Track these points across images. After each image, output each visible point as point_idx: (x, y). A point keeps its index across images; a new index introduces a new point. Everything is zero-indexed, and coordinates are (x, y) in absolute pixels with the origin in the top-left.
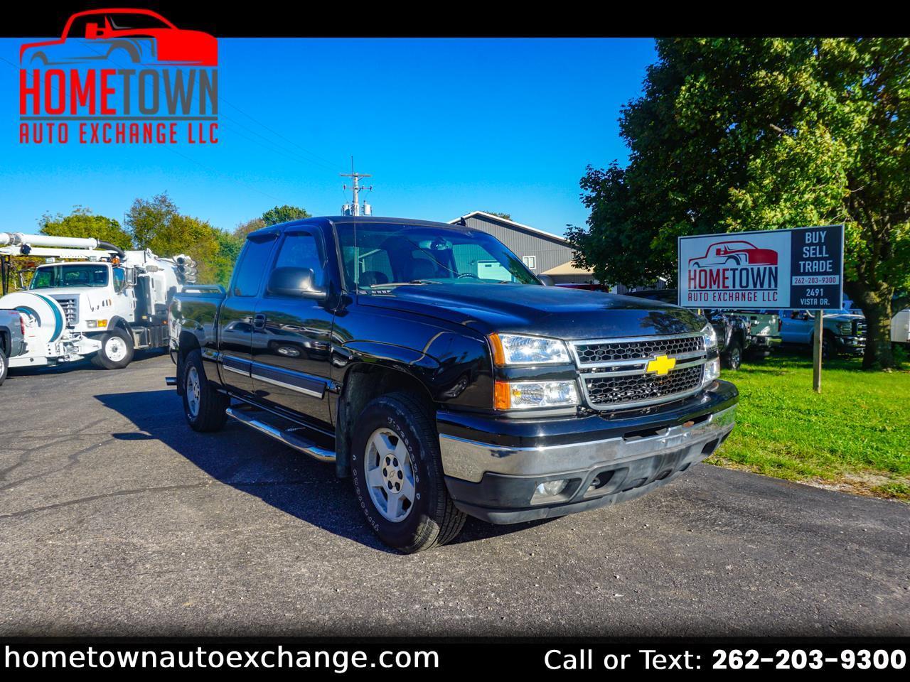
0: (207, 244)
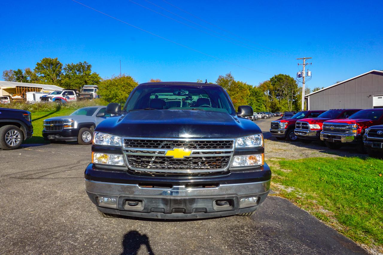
0: (245, 92)
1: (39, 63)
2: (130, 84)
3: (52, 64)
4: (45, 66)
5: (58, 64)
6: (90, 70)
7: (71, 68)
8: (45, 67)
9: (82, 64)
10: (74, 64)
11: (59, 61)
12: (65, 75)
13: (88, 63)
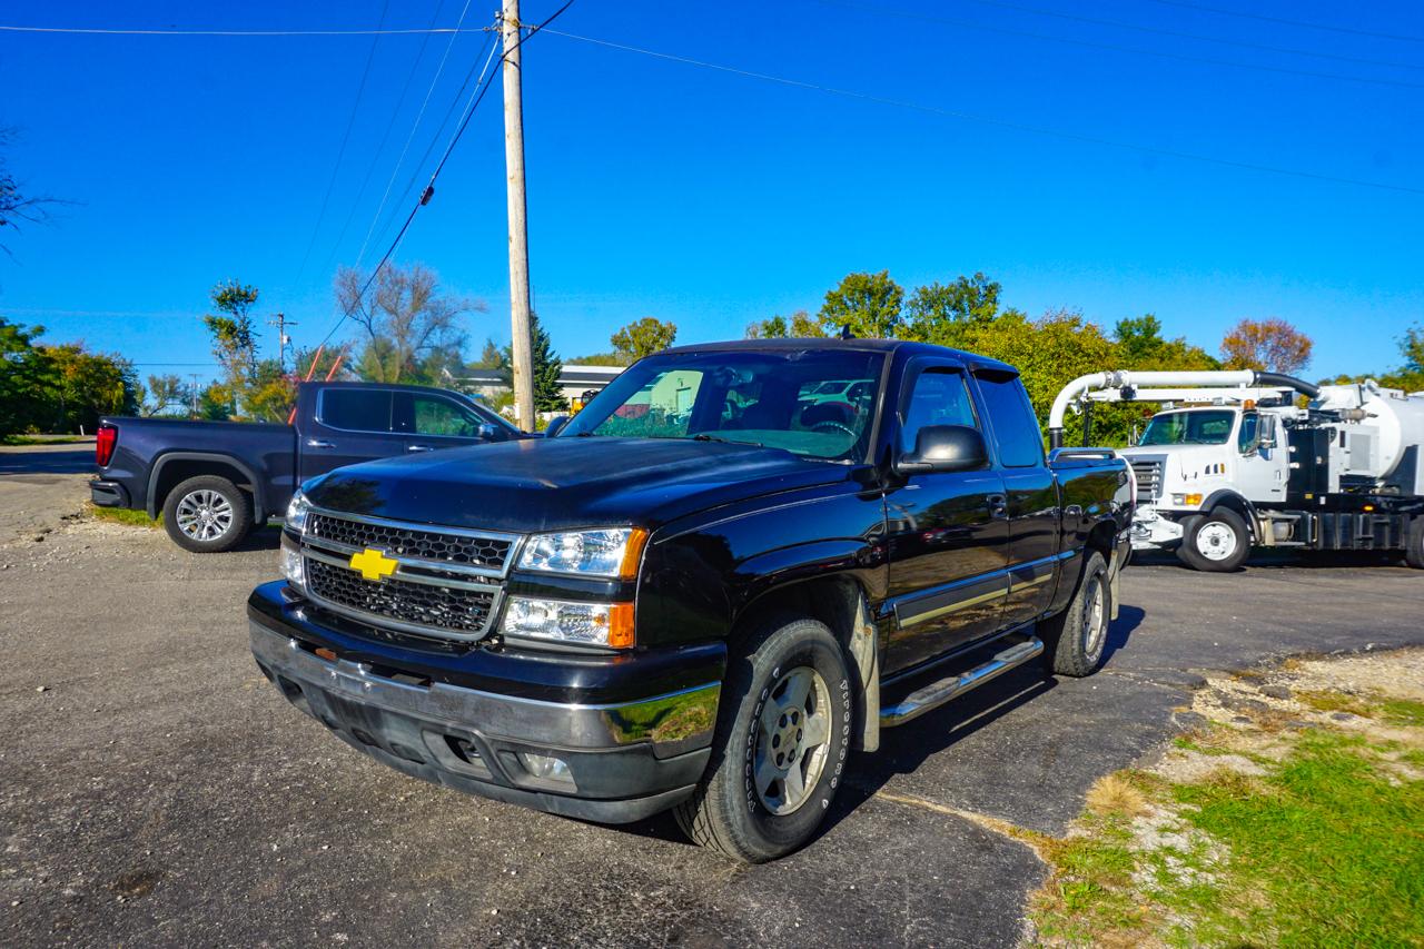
1: (834, 291)
2: (1080, 345)
3: (871, 293)
4: (850, 300)
5: (891, 289)
6: (994, 302)
7: (930, 300)
8: (850, 304)
9: (966, 282)
10: (940, 286)
11: (891, 282)
12: (910, 326)
13: (988, 279)
